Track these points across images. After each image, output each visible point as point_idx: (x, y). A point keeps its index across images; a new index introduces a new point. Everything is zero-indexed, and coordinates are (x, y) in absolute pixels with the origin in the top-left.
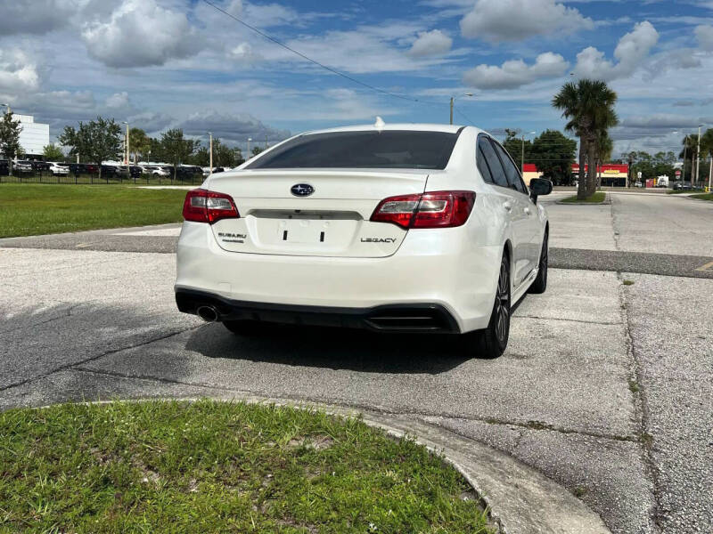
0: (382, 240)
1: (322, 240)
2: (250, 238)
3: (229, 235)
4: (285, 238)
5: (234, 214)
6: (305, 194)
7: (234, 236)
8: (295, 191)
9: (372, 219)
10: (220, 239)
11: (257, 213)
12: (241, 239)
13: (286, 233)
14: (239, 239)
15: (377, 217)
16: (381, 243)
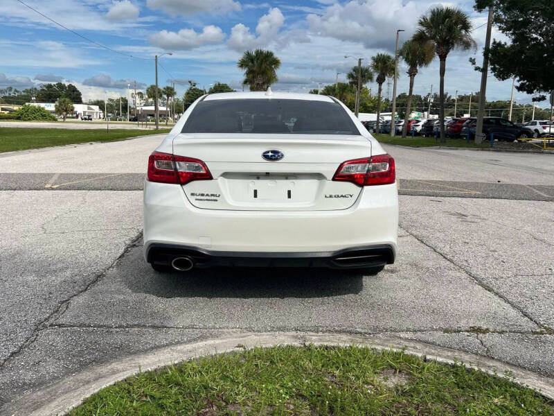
0: (342, 196)
1: (289, 196)
2: (223, 198)
3: (203, 195)
4: (255, 196)
5: (208, 176)
6: (277, 159)
7: (207, 195)
8: (265, 156)
9: (334, 179)
10: (192, 199)
11: (226, 175)
12: (215, 198)
13: (256, 192)
14: (213, 198)
15: (339, 177)
16: (342, 198)
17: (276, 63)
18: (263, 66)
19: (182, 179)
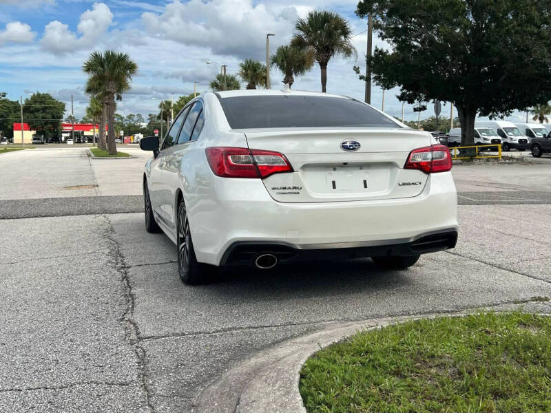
0: (413, 184)
1: (366, 186)
2: (306, 191)
3: (284, 188)
4: (334, 187)
5: (289, 169)
6: (354, 149)
7: (289, 188)
8: (345, 147)
9: (405, 167)
10: (274, 193)
11: (306, 167)
12: (297, 191)
13: (334, 183)
14: (295, 191)
15: (409, 165)
16: (413, 186)
17: (131, 67)
18: (117, 70)
19: (261, 173)
